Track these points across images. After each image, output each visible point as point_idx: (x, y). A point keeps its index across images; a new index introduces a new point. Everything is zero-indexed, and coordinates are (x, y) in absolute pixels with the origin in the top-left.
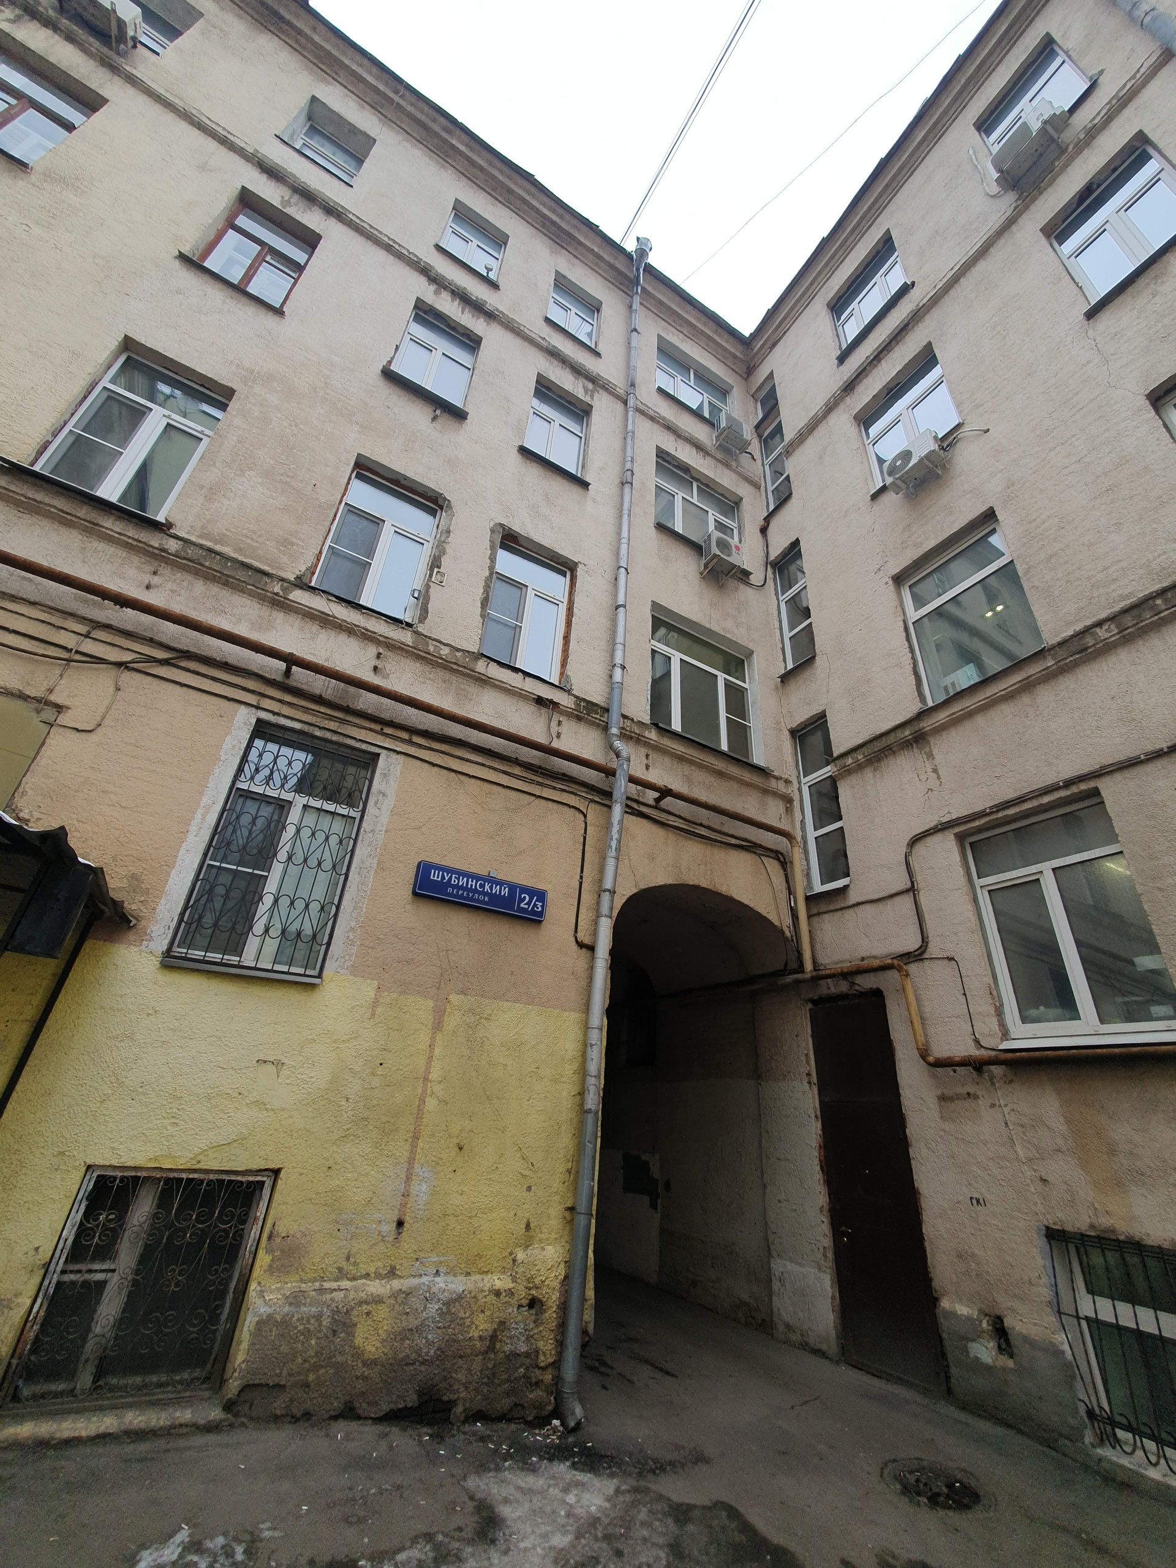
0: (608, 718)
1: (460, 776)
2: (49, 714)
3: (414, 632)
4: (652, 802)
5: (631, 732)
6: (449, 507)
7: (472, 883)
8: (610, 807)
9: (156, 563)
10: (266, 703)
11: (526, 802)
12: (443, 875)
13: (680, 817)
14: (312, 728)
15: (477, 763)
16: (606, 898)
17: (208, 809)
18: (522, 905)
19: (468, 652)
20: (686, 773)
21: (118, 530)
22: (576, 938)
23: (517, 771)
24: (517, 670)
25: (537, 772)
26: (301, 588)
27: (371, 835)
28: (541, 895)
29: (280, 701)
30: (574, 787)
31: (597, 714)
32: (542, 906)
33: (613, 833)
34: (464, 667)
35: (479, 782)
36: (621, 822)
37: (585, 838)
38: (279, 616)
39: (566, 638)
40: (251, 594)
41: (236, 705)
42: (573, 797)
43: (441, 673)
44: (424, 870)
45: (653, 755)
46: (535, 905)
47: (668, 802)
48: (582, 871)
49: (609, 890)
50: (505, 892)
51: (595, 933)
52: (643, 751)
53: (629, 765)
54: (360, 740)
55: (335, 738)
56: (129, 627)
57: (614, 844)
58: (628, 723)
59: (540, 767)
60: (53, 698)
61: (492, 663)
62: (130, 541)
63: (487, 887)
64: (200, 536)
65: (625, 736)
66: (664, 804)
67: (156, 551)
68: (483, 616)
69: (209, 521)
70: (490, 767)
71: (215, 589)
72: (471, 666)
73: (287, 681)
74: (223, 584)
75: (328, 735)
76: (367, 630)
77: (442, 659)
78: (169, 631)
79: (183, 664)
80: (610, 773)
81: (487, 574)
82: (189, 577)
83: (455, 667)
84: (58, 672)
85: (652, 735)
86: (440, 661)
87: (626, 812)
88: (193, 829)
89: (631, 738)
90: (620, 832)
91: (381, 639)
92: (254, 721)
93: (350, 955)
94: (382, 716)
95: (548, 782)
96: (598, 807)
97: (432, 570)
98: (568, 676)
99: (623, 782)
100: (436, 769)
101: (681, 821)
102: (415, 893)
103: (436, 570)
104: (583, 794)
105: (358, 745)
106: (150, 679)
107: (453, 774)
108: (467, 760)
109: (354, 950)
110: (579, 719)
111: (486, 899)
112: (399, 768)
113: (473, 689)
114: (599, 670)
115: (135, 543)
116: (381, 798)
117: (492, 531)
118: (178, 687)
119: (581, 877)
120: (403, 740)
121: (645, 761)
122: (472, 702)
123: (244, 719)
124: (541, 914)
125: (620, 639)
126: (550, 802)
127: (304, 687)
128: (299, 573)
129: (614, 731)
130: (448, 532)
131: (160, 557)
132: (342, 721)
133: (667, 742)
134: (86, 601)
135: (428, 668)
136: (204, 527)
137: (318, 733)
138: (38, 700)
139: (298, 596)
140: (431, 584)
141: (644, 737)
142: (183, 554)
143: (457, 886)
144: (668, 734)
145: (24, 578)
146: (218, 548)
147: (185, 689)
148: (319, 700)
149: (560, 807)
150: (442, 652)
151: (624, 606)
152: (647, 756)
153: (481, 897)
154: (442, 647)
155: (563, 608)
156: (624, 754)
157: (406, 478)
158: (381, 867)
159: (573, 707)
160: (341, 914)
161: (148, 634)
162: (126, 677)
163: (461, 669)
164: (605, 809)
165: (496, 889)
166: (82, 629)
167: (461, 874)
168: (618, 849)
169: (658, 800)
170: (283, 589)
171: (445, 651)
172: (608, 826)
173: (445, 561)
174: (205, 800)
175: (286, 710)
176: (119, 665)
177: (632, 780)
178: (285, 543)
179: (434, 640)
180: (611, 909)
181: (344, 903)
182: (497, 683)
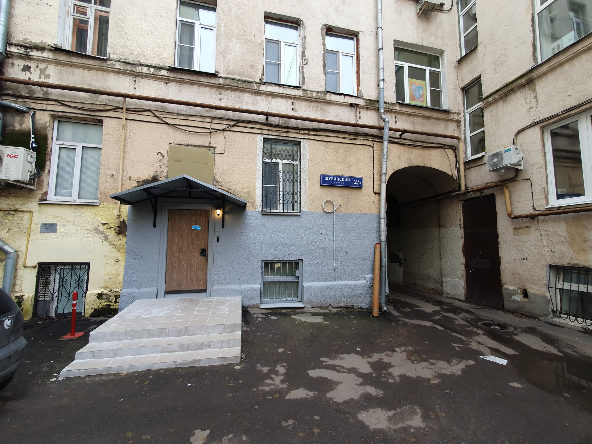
0: (379, 105)
1: (328, 143)
2: (212, 150)
3: (303, 90)
4: (398, 137)
5: (388, 109)
6: (303, 24)
7: (338, 179)
8: (382, 142)
9: (219, 90)
10: (264, 132)
11: (351, 148)
12: (328, 178)
13: (410, 140)
14: (279, 137)
15: (333, 136)
16: (383, 176)
17: (259, 170)
18: (355, 183)
19: (322, 92)
20: (412, 121)
21: (206, 81)
22: (374, 191)
23: (347, 136)
24: (341, 94)
25: (352, 134)
26: (263, 84)
27: (304, 169)
28: (360, 179)
29: (268, 130)
30: (368, 138)
31: (374, 104)
32: (361, 183)
33: (384, 153)
34: (322, 99)
35: (334, 143)
36: (387, 148)
37: (373, 156)
38: (259, 98)
39: (358, 72)
40: (249, 92)
41: (256, 135)
42: (368, 141)
43: (314, 104)
44: (322, 177)
45: (398, 116)
46: (359, 183)
47: (406, 135)
48: (374, 168)
49: (384, 174)
50: (349, 180)
51: (380, 189)
52: (394, 115)
53: (389, 124)
54: (294, 138)
55: (286, 139)
56: (221, 116)
57: (385, 157)
58: (387, 105)
59: (355, 133)
60: (211, 145)
61: (332, 94)
62: (210, 84)
63: (343, 179)
64: (227, 74)
65: (387, 111)
66: (403, 136)
67: (218, 85)
68: (324, 74)
69: (228, 66)
70: (337, 137)
71: (238, 93)
72: (324, 98)
73: (267, 122)
74: (240, 91)
75: (284, 138)
76: (287, 94)
77: (314, 98)
78: (231, 114)
79: (238, 125)
80: (382, 129)
81: (323, 53)
82: (229, 92)
83: (319, 100)
84: (209, 137)
85: (397, 108)
86: (313, 99)
87: (389, 143)
88: (257, 177)
89: (389, 111)
90: (387, 152)
91: (292, 96)
92: (262, 139)
93: (307, 206)
94: (299, 127)
95: (358, 138)
96: (377, 143)
97: (302, 59)
98: (361, 91)
99: (387, 132)
100: (319, 142)
101: (410, 141)
102: (321, 185)
103: (304, 58)
104: (372, 139)
105: (294, 139)
106: (232, 132)
107: (325, 143)
108: (329, 136)
109: (308, 204)
110: (367, 108)
111: (343, 183)
112: (308, 145)
113: (326, 107)
114: (374, 84)
115: (212, 84)
116: (304, 156)
117: (322, 30)
118: (239, 133)
119: (374, 170)
120: (307, 134)
121: (394, 120)
122: (327, 113)
123: (260, 138)
124: (361, 185)
125: (381, 67)
126: (360, 145)
127: (273, 123)
128: (260, 78)
129: (382, 110)
130: (305, 37)
131: (219, 87)
132: (287, 132)
133: (404, 109)
134: (206, 111)
135: (309, 103)
136: (227, 70)
137: (281, 138)
138: (209, 147)
139: (263, 88)
140: (304, 65)
141: (394, 109)
142: (226, 84)
143: (333, 181)
144: (404, 106)
145: (190, 108)
146: (234, 77)
147: (241, 133)
148: (278, 126)
149: (364, 146)
150: (313, 95)
151: (382, 49)
152: (396, 117)
153: (341, 183)
154: (313, 93)
155: (355, 57)
156: (387, 120)
157: (284, 16)
158: (309, 179)
159: (364, 104)
160: (301, 195)
161: (226, 117)
162: (227, 134)
163: (321, 100)
164: (380, 143)
165: (346, 180)
166: (209, 120)
167: (334, 176)
168: (387, 158)
169: (401, 135)
170: (258, 87)
171: (314, 94)
172: (382, 150)
173: (306, 52)
174: (258, 168)
175: (270, 133)
176: (223, 130)
177: (391, 130)
178: (252, 66)
179: (310, 91)
180: (386, 180)
181: (302, 191)
182: (335, 102)
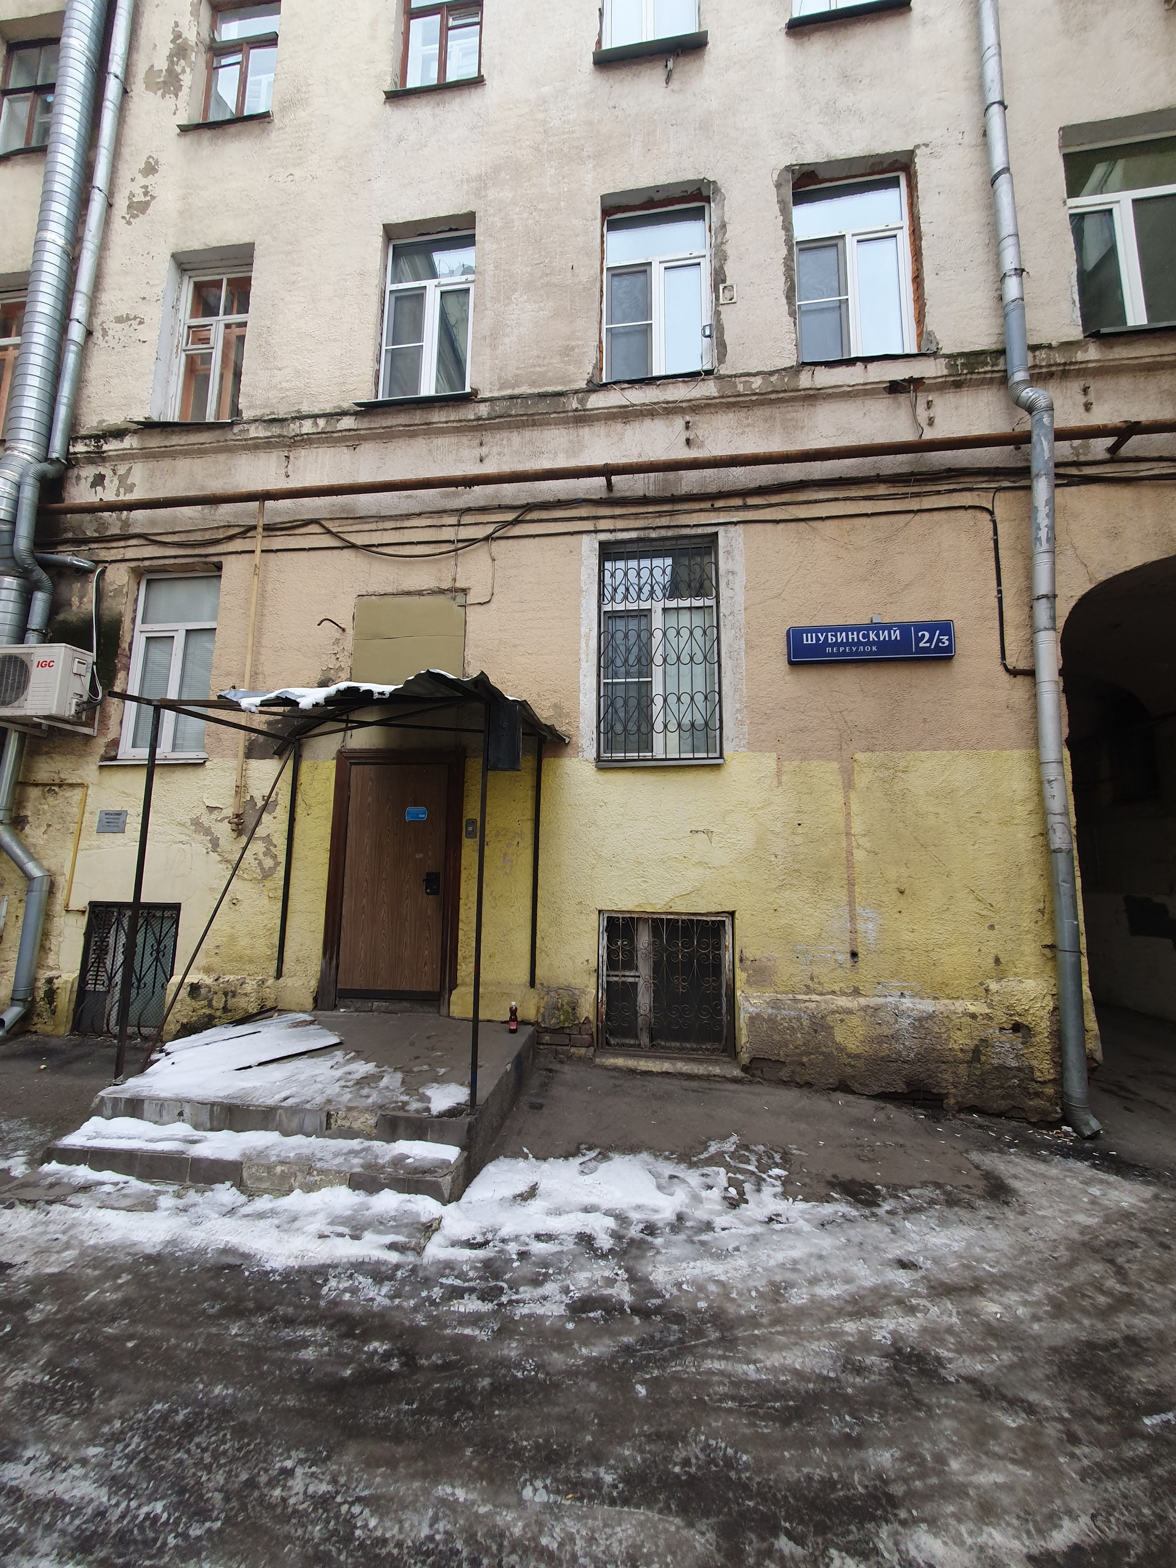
0: (1006, 364)
1: (811, 523)
2: (460, 596)
3: (718, 378)
4: (1103, 455)
5: (1049, 365)
6: (717, 190)
7: (853, 636)
8: (1029, 488)
9: (479, 434)
10: (603, 524)
11: (902, 524)
12: (817, 637)
13: (1161, 459)
14: (647, 532)
15: (828, 500)
16: (1042, 610)
17: (588, 636)
18: (921, 645)
19: (784, 369)
20: (1166, 387)
21: (444, 420)
22: (1005, 666)
23: (882, 490)
24: (851, 362)
25: (910, 481)
26: (594, 391)
27: (731, 618)
28: (946, 628)
29: (612, 517)
30: (968, 482)
31: (987, 364)
32: (950, 640)
33: (1039, 520)
34: (785, 391)
35: (836, 522)
36: (1051, 501)
37: (996, 542)
38: (585, 431)
39: (918, 279)
40: (557, 423)
41: (578, 537)
42: (968, 494)
43: (759, 412)
44: (794, 637)
45: (1095, 385)
46: (939, 640)
47: (1135, 444)
48: (999, 583)
49: (1044, 596)
50: (896, 635)
51: (1033, 654)
52: (1075, 386)
53: (1052, 416)
54: (695, 526)
55: (670, 533)
56: (482, 503)
57: (1043, 534)
58: (1042, 354)
59: (912, 474)
60: (458, 585)
61: (818, 369)
62: (455, 425)
63: (872, 636)
64: (500, 389)
65: (1038, 377)
66: (1125, 451)
67: (475, 423)
68: (792, 314)
69: (501, 369)
70: (846, 499)
71: (528, 434)
72: (792, 386)
73: (612, 495)
74: (533, 425)
75: (663, 533)
76: (668, 402)
77: (756, 394)
78: (509, 492)
79: (528, 517)
80: (1020, 440)
81: (784, 252)
82: (505, 434)
83: (773, 396)
84: (453, 563)
85: (1092, 353)
86: (754, 398)
87: (1057, 486)
88: (583, 656)
89: (1051, 375)
90: (1052, 514)
91: (684, 405)
92: (597, 546)
93: (744, 735)
94: (709, 490)
95: (928, 489)
96: (1009, 495)
97: (716, 289)
98: (929, 334)
99: (1045, 444)
100: (781, 526)
101: (1164, 464)
102: (791, 663)
103: (721, 287)
104: (984, 485)
105: (693, 531)
106: (511, 541)
107: (802, 524)
108: (816, 502)
109: (746, 729)
110: (958, 385)
111: (874, 648)
112: (740, 540)
113: (801, 413)
114: (981, 298)
115: (458, 425)
116: (731, 577)
117: (778, 186)
118: (531, 540)
119: (1000, 592)
120: (737, 508)
121: (1081, 399)
122: (806, 430)
123: (589, 546)
124: (949, 649)
125: (1007, 227)
126: (935, 513)
127: (628, 494)
128: (588, 377)
129: (1020, 376)
130: (723, 226)
131: (478, 427)
132: (672, 513)
133: (1122, 353)
134: (447, 496)
135: (742, 414)
136: (500, 378)
137: (654, 534)
138: (450, 590)
139: (598, 401)
140: (720, 308)
141: (1076, 363)
142: (493, 414)
143: (836, 644)
144: (1122, 339)
145: (407, 497)
146: (517, 391)
147: (537, 539)
148: (644, 501)
149: (952, 513)
150: (754, 386)
151: (1006, 170)
152: (1085, 390)
153: (868, 649)
154: (753, 379)
155: (904, 237)
156: (1042, 403)
157: (657, 189)
158: (750, 646)
159: (945, 372)
160: (724, 700)
161: (496, 503)
162: (498, 547)
163: (781, 395)
164: (1021, 493)
165: (884, 635)
166: (453, 520)
167: (836, 630)
168: (1052, 539)
169: (1113, 449)
170: (582, 401)
171: (757, 383)
172: (1031, 512)
173: (729, 268)
174: (584, 630)
175: (620, 524)
176: (487, 539)
177: (1061, 435)
178: (567, 351)
179: (742, 375)
180: (1053, 618)
181: (724, 688)
182: (830, 391)
